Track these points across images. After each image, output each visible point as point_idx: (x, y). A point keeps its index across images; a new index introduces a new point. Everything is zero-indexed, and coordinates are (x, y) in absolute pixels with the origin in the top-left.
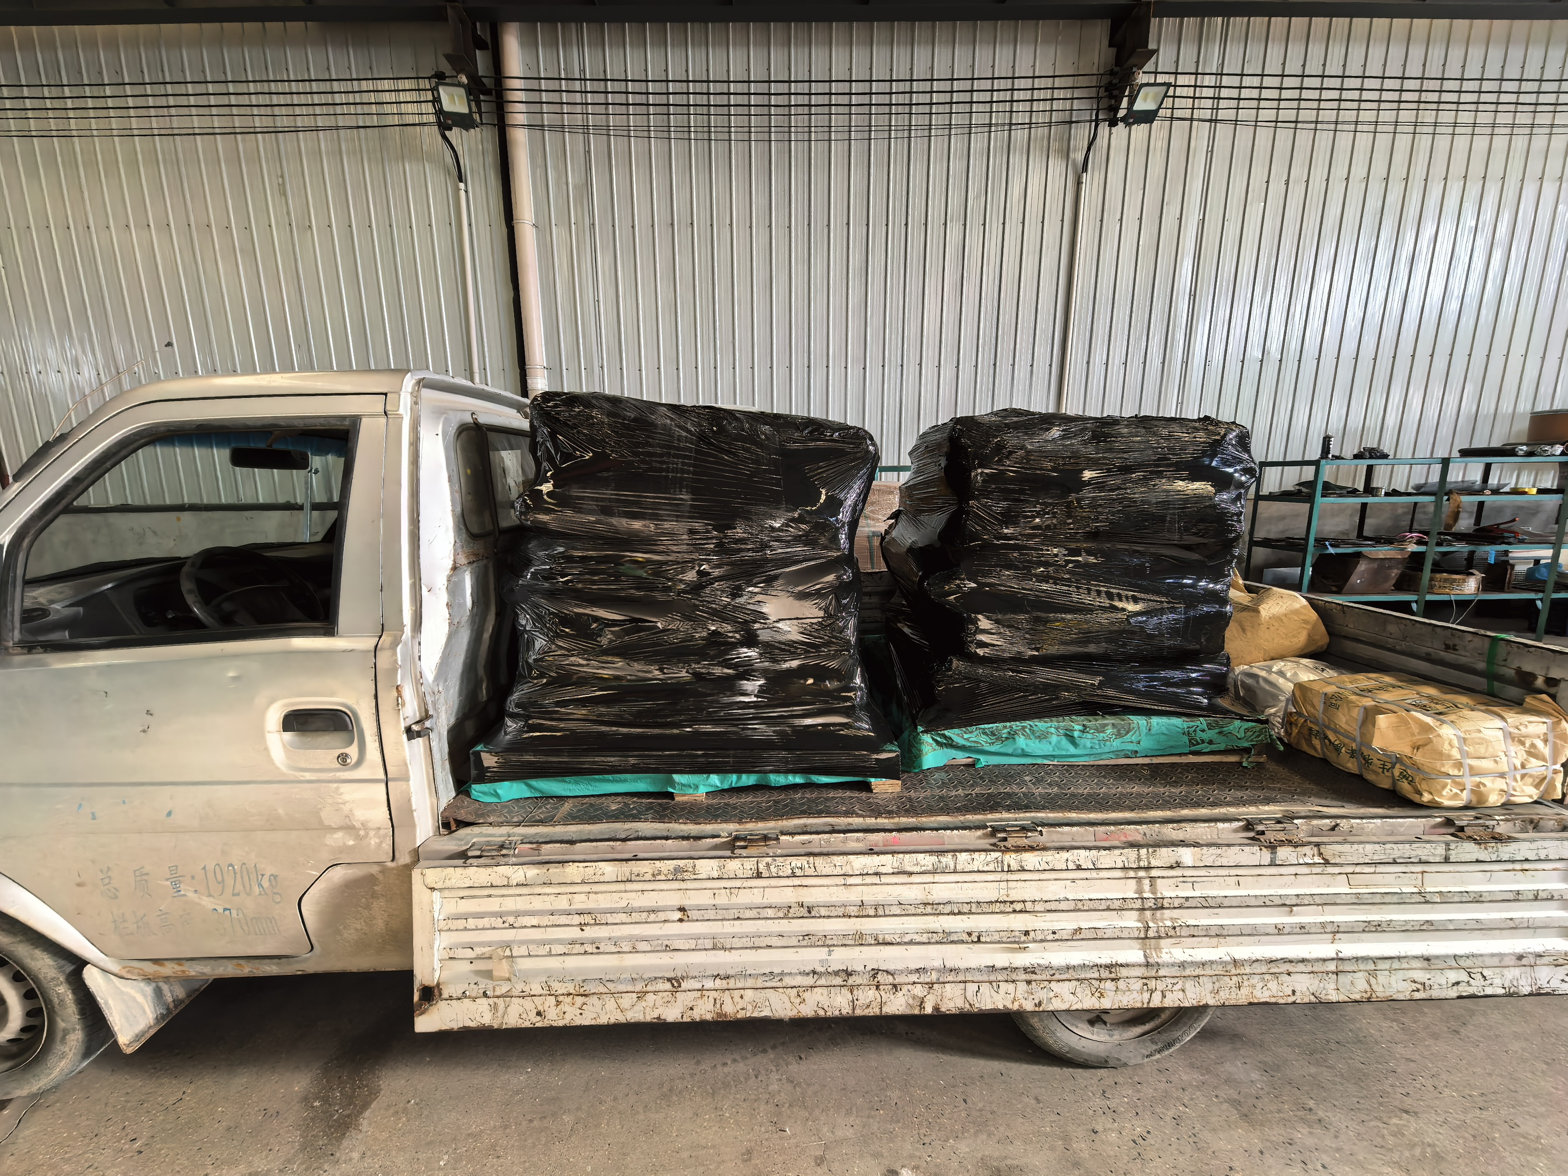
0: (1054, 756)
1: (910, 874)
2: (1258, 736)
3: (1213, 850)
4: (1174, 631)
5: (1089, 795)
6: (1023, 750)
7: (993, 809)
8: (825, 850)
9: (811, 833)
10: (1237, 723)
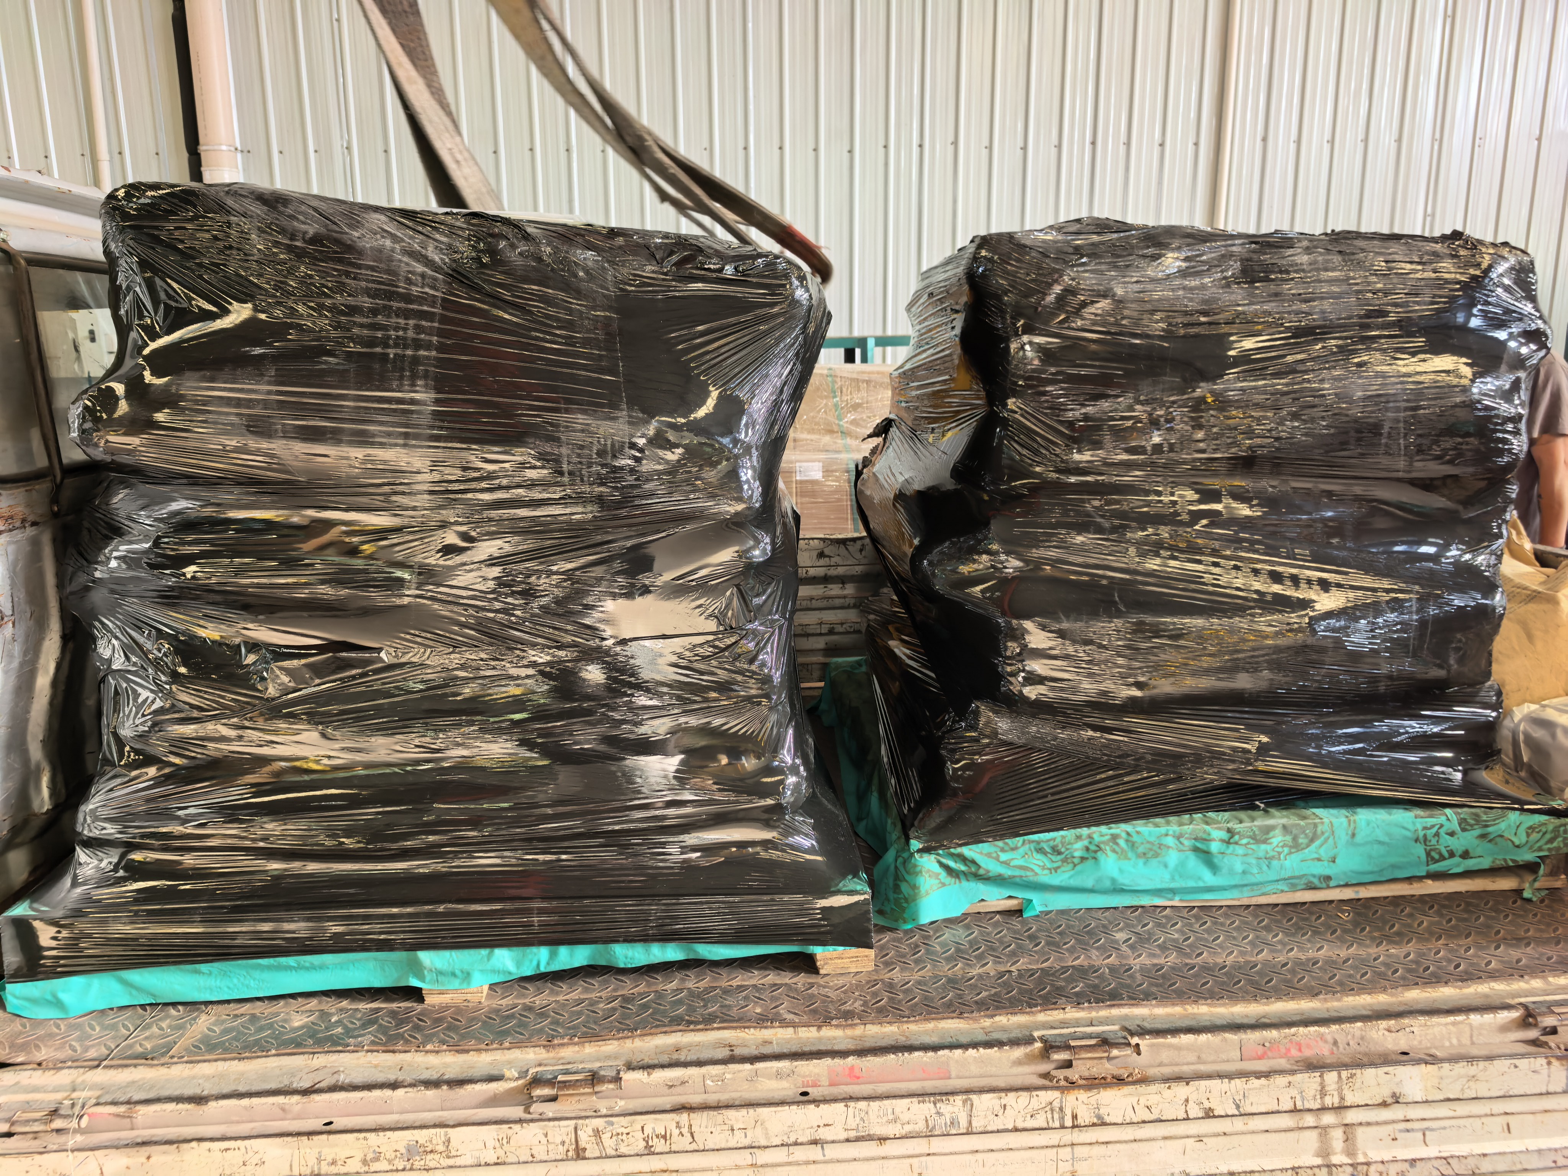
0: (1173, 891)
1: (882, 1139)
2: (1551, 841)
3: (1461, 1068)
4: (1399, 647)
5: (1237, 967)
6: (1113, 881)
7: (1049, 1002)
8: (712, 1098)
9: (686, 1064)
10: (1514, 817)
